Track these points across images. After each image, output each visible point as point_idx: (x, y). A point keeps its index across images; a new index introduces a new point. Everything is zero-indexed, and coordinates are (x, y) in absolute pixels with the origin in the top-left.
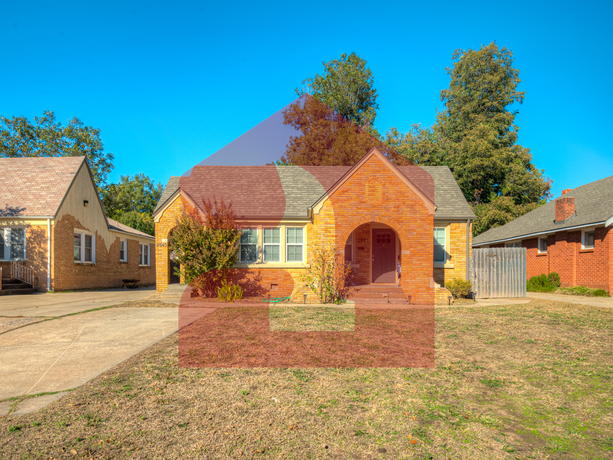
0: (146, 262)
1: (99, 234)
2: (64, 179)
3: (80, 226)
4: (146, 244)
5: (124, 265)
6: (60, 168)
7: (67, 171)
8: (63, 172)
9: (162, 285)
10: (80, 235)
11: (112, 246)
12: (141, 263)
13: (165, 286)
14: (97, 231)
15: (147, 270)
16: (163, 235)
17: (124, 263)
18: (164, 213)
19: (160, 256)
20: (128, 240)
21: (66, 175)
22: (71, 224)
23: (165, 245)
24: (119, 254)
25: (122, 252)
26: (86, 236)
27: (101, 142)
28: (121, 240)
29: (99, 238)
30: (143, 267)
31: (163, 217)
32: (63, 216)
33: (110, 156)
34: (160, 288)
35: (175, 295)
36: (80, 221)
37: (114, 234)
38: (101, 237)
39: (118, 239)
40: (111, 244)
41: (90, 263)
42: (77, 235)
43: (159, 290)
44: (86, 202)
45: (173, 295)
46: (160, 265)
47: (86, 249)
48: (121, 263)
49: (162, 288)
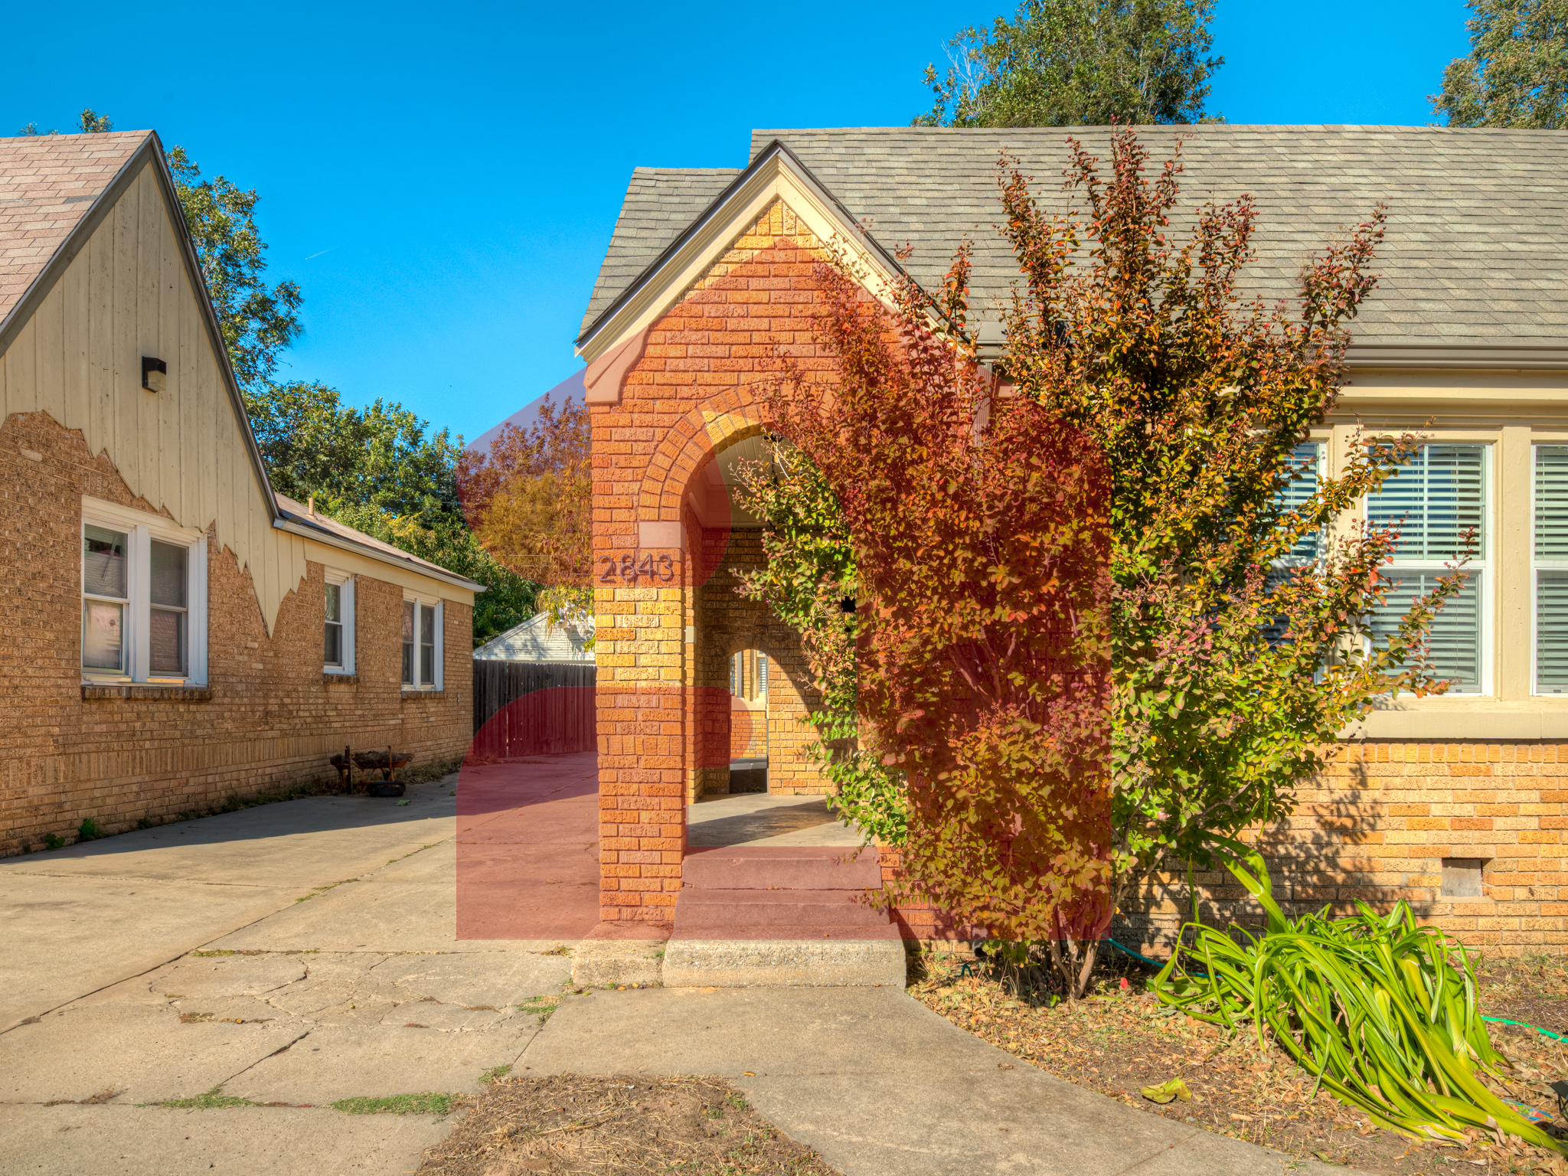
0: (427, 676)
1: (223, 538)
2: (28, 227)
3: (118, 490)
4: (430, 601)
5: (343, 688)
6: (17, 180)
7: (50, 193)
8: (30, 195)
9: (638, 857)
10: (123, 537)
11: (291, 603)
12: (408, 677)
13: (665, 870)
14: (212, 527)
15: (432, 707)
16: (646, 499)
17: (342, 679)
18: (655, 337)
19: (622, 646)
20: (358, 580)
21: (45, 210)
22: (65, 469)
23: (662, 569)
24: (321, 640)
25: (333, 634)
26: (157, 546)
27: (258, 236)
28: (330, 578)
29: (223, 559)
30: (417, 697)
31: (646, 364)
32: (12, 419)
33: (290, 295)
34: (625, 884)
35: (784, 960)
36: (119, 460)
37: (297, 545)
38: (234, 556)
39: (315, 571)
40: (284, 593)
41: (177, 681)
42: (107, 540)
43: (621, 897)
44: (152, 366)
45: (764, 960)
46: (628, 714)
47: (154, 612)
48: (328, 680)
49: (640, 884)
